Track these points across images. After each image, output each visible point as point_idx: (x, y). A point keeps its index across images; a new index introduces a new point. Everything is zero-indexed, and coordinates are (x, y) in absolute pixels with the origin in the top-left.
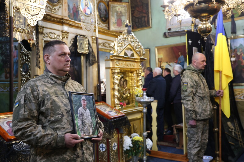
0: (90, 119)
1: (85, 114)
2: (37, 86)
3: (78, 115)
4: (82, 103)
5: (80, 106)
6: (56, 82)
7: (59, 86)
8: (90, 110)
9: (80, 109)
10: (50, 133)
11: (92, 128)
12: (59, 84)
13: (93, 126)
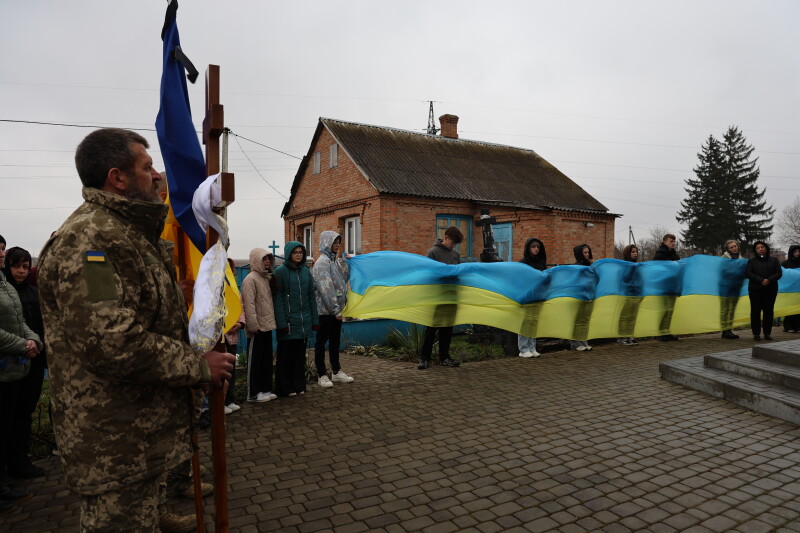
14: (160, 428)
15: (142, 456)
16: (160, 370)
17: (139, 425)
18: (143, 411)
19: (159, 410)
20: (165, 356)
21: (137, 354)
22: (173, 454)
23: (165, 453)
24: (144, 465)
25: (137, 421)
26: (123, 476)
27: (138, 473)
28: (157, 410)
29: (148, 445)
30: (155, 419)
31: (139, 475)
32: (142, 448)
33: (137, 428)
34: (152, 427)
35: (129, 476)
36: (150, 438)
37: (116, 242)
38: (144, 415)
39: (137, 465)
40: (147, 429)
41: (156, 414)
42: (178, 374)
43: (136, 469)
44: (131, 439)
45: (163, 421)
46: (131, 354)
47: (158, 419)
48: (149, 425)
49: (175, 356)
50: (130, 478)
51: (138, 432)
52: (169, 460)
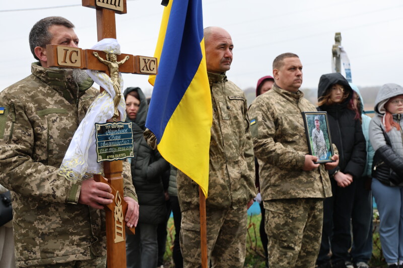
0: (324, 141)
1: (319, 136)
3: (313, 137)
4: (316, 124)
5: (314, 127)
6: (288, 100)
7: (291, 104)
8: (323, 131)
9: (314, 130)
12: (291, 102)
13: (327, 150)
14: (52, 231)
15: (37, 247)
16: (29, 187)
17: (37, 226)
18: (40, 216)
19: (53, 218)
20: (33, 178)
21: (8, 175)
22: (63, 252)
23: (54, 250)
24: (38, 255)
25: (36, 223)
26: (27, 259)
27: (35, 259)
28: (50, 218)
29: (42, 241)
30: (48, 223)
31: (36, 261)
32: (38, 242)
33: (35, 228)
34: (45, 229)
35: (30, 260)
36: (43, 236)
37: (13, 100)
38: (40, 219)
39: (35, 253)
40: (41, 229)
41: (50, 220)
42: (44, 192)
43: (34, 256)
44: (31, 234)
45: (54, 226)
46: (5, 175)
47: (51, 224)
48: (43, 227)
49: (43, 180)
50: (30, 261)
51: (36, 231)
52: (57, 255)
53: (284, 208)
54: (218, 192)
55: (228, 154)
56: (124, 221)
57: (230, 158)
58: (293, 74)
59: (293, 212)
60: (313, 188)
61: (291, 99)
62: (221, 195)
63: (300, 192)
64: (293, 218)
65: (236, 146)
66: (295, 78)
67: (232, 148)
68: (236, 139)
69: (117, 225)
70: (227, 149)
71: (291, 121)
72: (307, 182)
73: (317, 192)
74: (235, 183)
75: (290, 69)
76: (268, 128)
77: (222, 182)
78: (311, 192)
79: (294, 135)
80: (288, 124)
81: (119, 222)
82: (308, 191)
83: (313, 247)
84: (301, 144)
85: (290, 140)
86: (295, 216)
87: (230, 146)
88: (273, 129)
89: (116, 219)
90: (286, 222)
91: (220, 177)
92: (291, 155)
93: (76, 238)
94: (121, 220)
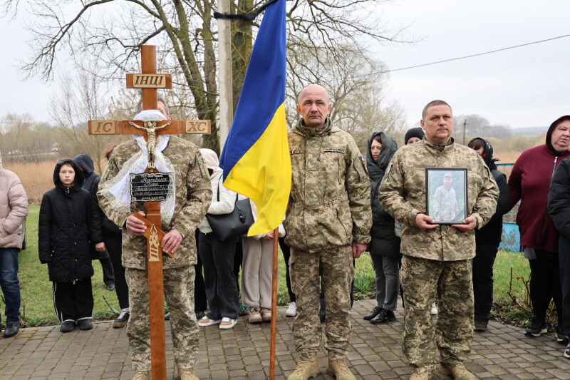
0: (455, 201)
1: (447, 195)
2: (405, 157)
3: (436, 196)
4: (444, 181)
5: (441, 184)
6: (430, 152)
7: (432, 157)
8: (456, 189)
9: (439, 188)
10: (405, 207)
11: (456, 212)
12: (433, 155)
13: (457, 210)
53: (407, 263)
54: (293, 235)
55: (307, 202)
56: (160, 247)
57: (308, 206)
58: (436, 123)
59: (414, 268)
60: (428, 249)
61: (433, 151)
62: (296, 238)
63: (414, 250)
64: (413, 275)
65: (318, 196)
66: (439, 127)
67: (312, 197)
68: (320, 189)
69: (151, 249)
70: (307, 198)
71: (417, 176)
72: (425, 242)
73: (433, 254)
74: (309, 229)
75: (432, 119)
76: (395, 180)
77: (297, 226)
78: (426, 253)
79: (418, 191)
80: (413, 178)
81: (153, 246)
82: (422, 251)
83: (460, 308)
84: (422, 201)
85: (414, 195)
86: (416, 272)
87: (310, 195)
88: (398, 182)
89: (151, 244)
90: (408, 277)
91: (296, 221)
92: (403, 211)
93: (137, 253)
94: (157, 246)
